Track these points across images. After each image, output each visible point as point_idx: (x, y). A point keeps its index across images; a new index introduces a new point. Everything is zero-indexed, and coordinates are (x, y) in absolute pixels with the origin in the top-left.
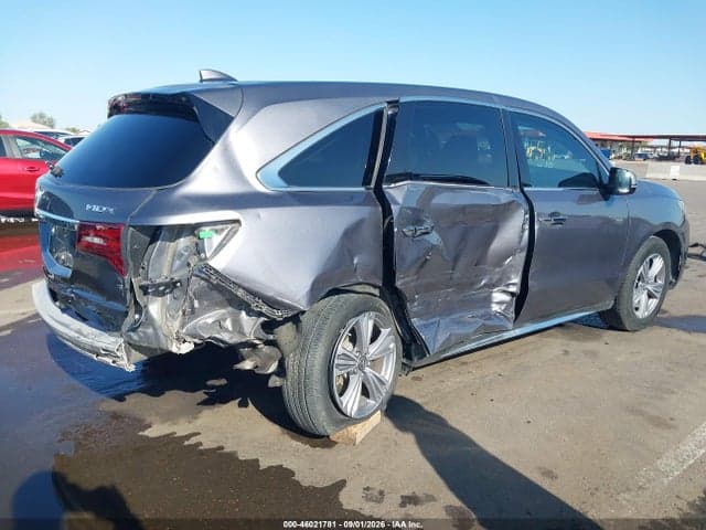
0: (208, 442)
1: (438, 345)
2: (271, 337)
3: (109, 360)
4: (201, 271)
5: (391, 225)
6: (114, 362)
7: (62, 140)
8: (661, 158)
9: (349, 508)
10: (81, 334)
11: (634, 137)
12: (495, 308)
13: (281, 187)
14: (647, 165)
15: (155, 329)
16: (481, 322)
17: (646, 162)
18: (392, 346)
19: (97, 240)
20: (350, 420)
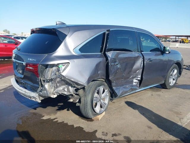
0: (60, 120)
1: (120, 94)
2: (77, 93)
3: (34, 99)
4: (59, 76)
5: (108, 63)
6: (35, 100)
7: (13, 37)
8: (173, 42)
9: (98, 137)
10: (26, 93)
11: (166, 36)
12: (134, 84)
13: (80, 53)
14: (170, 44)
15: (47, 91)
16: (131, 87)
17: (170, 43)
18: (108, 94)
19: (31, 68)
20: (97, 114)
